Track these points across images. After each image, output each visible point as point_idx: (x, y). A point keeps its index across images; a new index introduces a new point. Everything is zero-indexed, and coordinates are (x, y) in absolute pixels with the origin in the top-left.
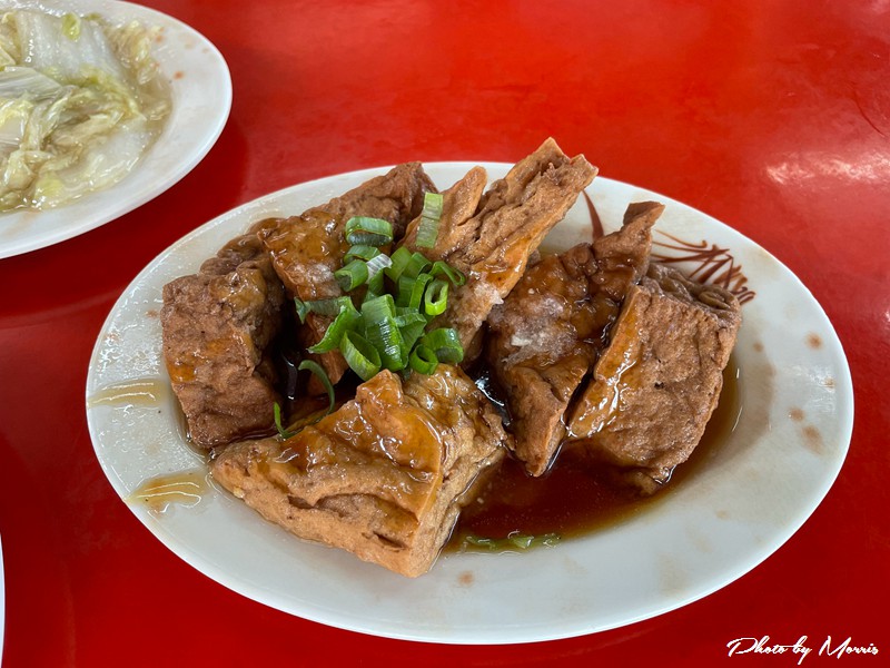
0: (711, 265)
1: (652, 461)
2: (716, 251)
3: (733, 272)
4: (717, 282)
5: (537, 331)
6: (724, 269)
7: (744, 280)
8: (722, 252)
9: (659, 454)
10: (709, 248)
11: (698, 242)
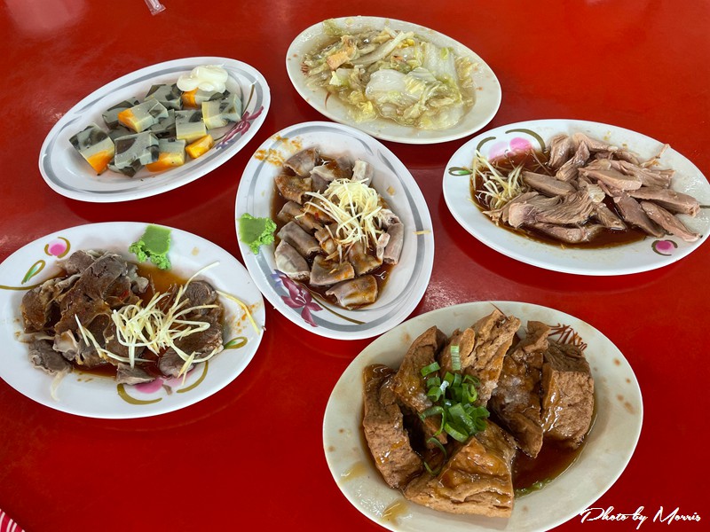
0: (565, 334)
1: (574, 435)
2: (565, 328)
3: (575, 336)
4: (570, 342)
5: (514, 394)
6: (571, 335)
7: (580, 339)
8: (568, 327)
9: (576, 433)
10: (562, 326)
11: (556, 324)
